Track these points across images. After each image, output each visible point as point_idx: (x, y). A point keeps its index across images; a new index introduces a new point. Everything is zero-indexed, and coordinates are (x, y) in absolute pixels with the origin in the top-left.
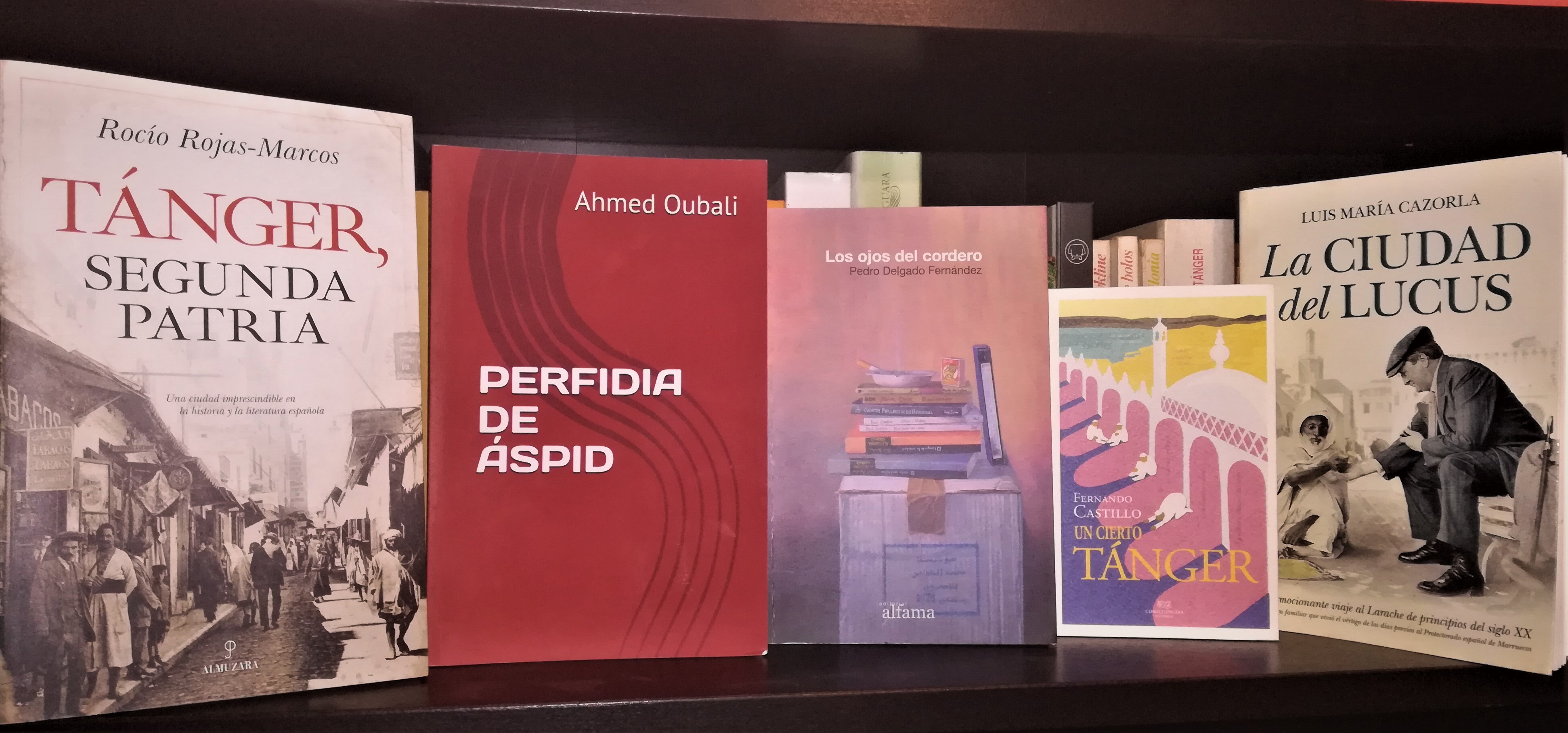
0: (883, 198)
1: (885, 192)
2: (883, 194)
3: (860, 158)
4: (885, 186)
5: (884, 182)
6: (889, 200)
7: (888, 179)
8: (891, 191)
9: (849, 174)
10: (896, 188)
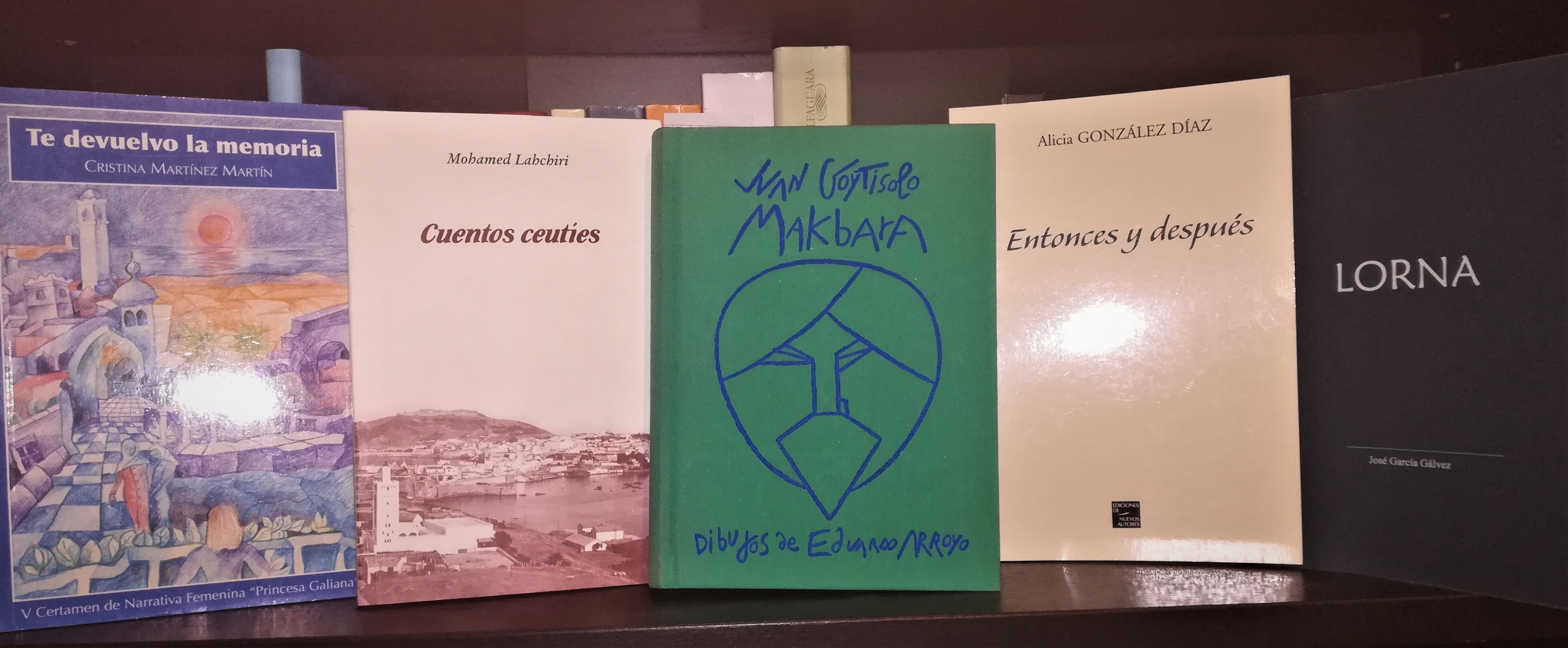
0: (807, 98)
1: (810, 91)
2: (807, 93)
3: (785, 54)
4: (810, 84)
5: (808, 80)
6: (814, 100)
7: (813, 76)
8: (816, 90)
9: (772, 73)
10: (822, 87)
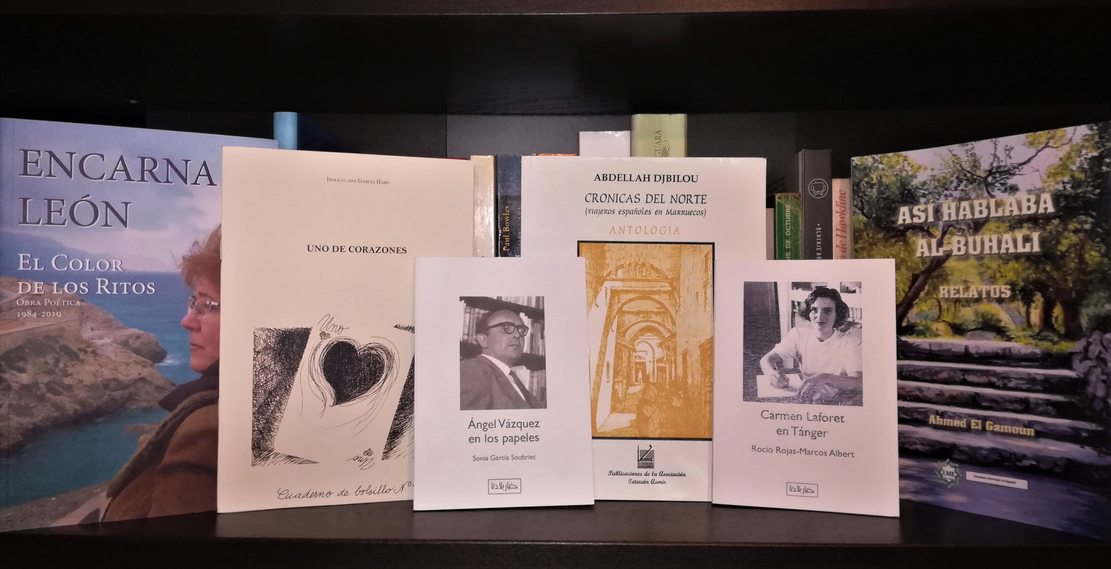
0: (656, 151)
1: (658, 145)
2: (655, 147)
3: (639, 119)
4: (658, 141)
5: (657, 138)
6: (661, 152)
7: (660, 135)
8: (662, 145)
9: (630, 131)
10: (666, 143)
